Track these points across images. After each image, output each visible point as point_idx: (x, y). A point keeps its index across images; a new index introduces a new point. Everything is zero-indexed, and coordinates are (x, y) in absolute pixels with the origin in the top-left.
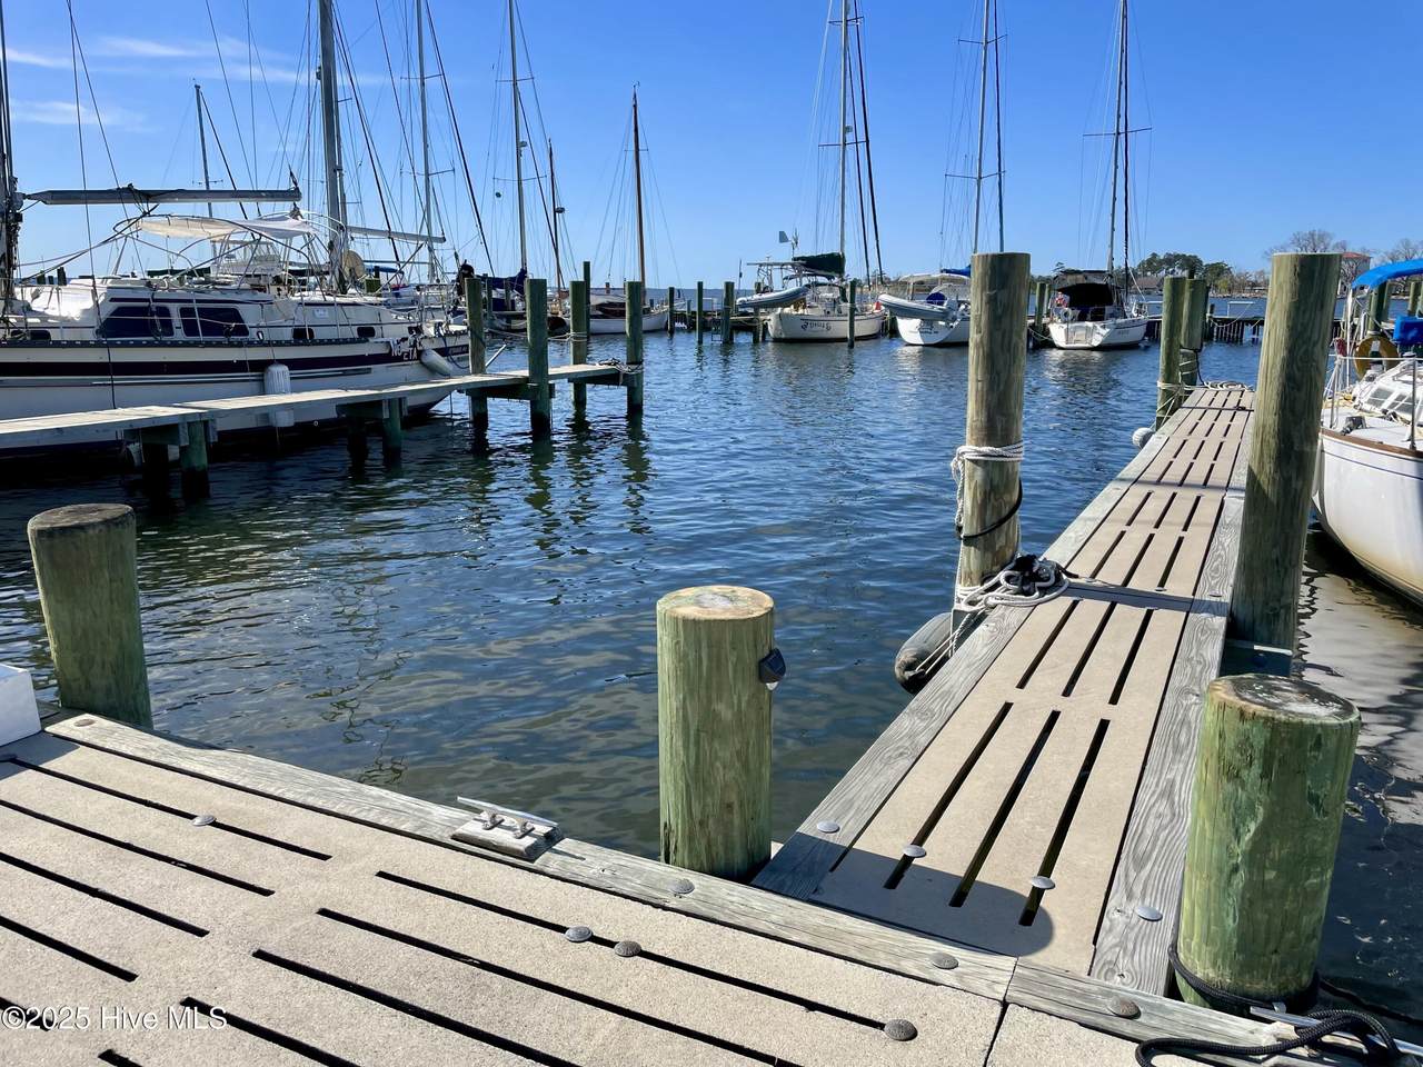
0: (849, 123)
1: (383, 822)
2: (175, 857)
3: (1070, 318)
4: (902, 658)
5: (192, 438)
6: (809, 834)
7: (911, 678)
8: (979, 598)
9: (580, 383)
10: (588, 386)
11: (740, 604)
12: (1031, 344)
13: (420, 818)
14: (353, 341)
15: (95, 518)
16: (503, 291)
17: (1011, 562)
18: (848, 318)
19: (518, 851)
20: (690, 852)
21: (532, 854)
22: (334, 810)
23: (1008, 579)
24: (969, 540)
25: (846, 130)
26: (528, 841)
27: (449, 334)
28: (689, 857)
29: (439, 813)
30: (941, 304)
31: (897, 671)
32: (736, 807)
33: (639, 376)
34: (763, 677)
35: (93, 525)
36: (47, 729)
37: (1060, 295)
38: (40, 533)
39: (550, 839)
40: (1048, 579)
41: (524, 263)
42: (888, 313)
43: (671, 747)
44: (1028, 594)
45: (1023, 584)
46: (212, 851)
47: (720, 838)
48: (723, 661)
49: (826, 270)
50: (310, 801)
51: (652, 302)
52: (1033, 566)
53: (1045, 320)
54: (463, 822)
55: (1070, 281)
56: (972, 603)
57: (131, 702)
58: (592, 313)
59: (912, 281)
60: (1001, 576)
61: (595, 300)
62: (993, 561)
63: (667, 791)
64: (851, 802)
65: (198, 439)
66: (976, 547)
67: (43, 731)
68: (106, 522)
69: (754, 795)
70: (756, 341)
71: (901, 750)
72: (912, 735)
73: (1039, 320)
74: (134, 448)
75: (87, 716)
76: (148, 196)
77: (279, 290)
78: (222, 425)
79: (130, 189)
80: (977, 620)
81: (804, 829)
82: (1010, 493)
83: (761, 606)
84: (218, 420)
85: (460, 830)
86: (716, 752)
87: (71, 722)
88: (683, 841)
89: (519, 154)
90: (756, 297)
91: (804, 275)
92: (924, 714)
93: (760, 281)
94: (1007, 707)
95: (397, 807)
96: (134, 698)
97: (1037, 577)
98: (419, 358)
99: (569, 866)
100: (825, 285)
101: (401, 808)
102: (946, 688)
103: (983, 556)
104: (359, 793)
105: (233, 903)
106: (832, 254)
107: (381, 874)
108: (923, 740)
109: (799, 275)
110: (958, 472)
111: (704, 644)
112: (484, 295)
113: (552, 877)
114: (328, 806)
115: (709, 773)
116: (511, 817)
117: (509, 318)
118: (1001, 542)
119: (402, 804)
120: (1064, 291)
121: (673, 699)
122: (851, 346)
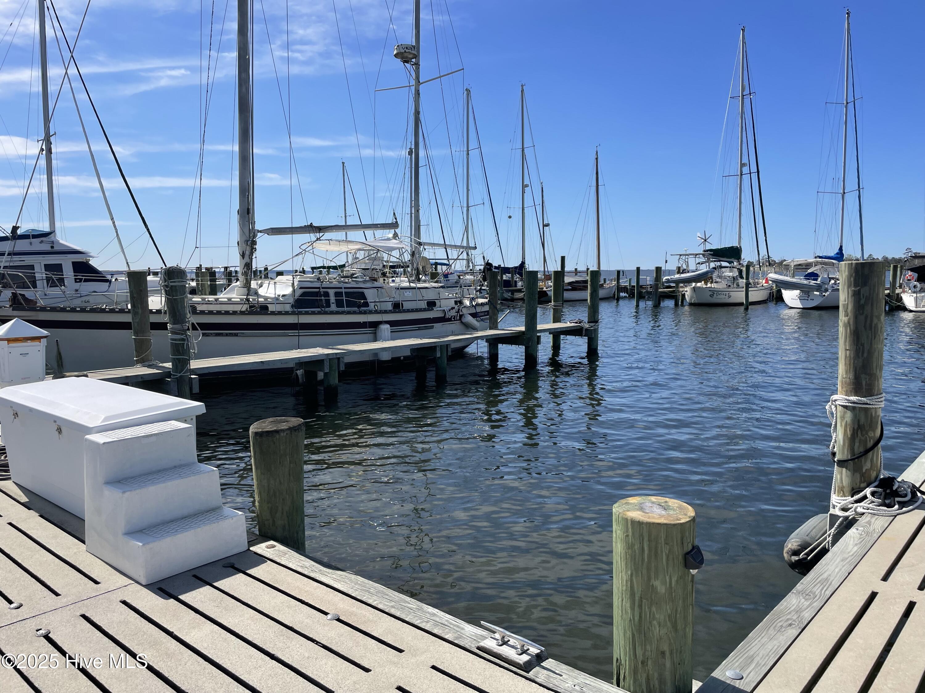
0: (745, 161)
1: (435, 631)
2: (317, 639)
3: (918, 289)
4: (790, 546)
5: (331, 367)
6: (720, 678)
7: (796, 561)
8: (850, 506)
9: (557, 335)
10: (562, 337)
11: (671, 512)
12: (887, 309)
13: (458, 631)
14: (424, 310)
15: (284, 426)
16: (510, 275)
17: (875, 481)
18: (744, 289)
19: (519, 664)
20: (634, 682)
21: (527, 667)
22: (407, 619)
23: (873, 494)
24: (841, 463)
25: (742, 165)
26: (525, 658)
27: (478, 305)
28: (633, 686)
29: (470, 629)
30: (816, 280)
31: (785, 555)
32: (668, 654)
33: (596, 331)
34: (687, 565)
35: (283, 431)
36: (251, 549)
37: (910, 273)
38: (256, 434)
39: (539, 659)
40: (906, 496)
41: (524, 258)
42: (774, 286)
43: (622, 606)
44: (890, 506)
45: (885, 498)
46: (337, 638)
47: (656, 675)
48: (659, 552)
49: (727, 258)
50: (393, 611)
51: (605, 280)
52: (893, 485)
53: (898, 291)
54: (485, 638)
55: (917, 263)
56: (845, 509)
57: (296, 535)
58: (565, 288)
59: (792, 265)
60: (868, 491)
61: (567, 280)
62: (861, 480)
63: (619, 635)
64: (751, 659)
65: (334, 368)
66: (846, 468)
67: (249, 549)
68: (290, 429)
69: (681, 647)
70: (676, 305)
71: (790, 622)
72: (799, 611)
73: (893, 291)
74: (300, 372)
75: (272, 542)
76: (320, 229)
77: (384, 280)
78: (347, 360)
79: (311, 225)
80: (849, 524)
81: (716, 674)
82: (874, 431)
83: (686, 515)
84: (345, 357)
85: (483, 644)
86: (654, 614)
87: (263, 545)
88: (630, 672)
89: (523, 192)
90: (677, 276)
91: (712, 261)
92: (807, 594)
93: (680, 265)
94: (873, 595)
95: (444, 622)
96: (297, 533)
97: (896, 494)
98: (460, 319)
99: (552, 679)
100: (727, 267)
101: (446, 623)
102: (825, 576)
103: (853, 474)
104: (421, 609)
105: (349, 674)
106: (732, 247)
107: (434, 667)
108: (807, 615)
109: (708, 261)
110: (832, 414)
111: (646, 539)
112: (499, 278)
113: (541, 685)
114: (403, 616)
115: (649, 628)
116: (515, 640)
117: (513, 292)
118: (867, 466)
119: (447, 621)
120: (912, 270)
121: (624, 573)
122: (747, 309)
